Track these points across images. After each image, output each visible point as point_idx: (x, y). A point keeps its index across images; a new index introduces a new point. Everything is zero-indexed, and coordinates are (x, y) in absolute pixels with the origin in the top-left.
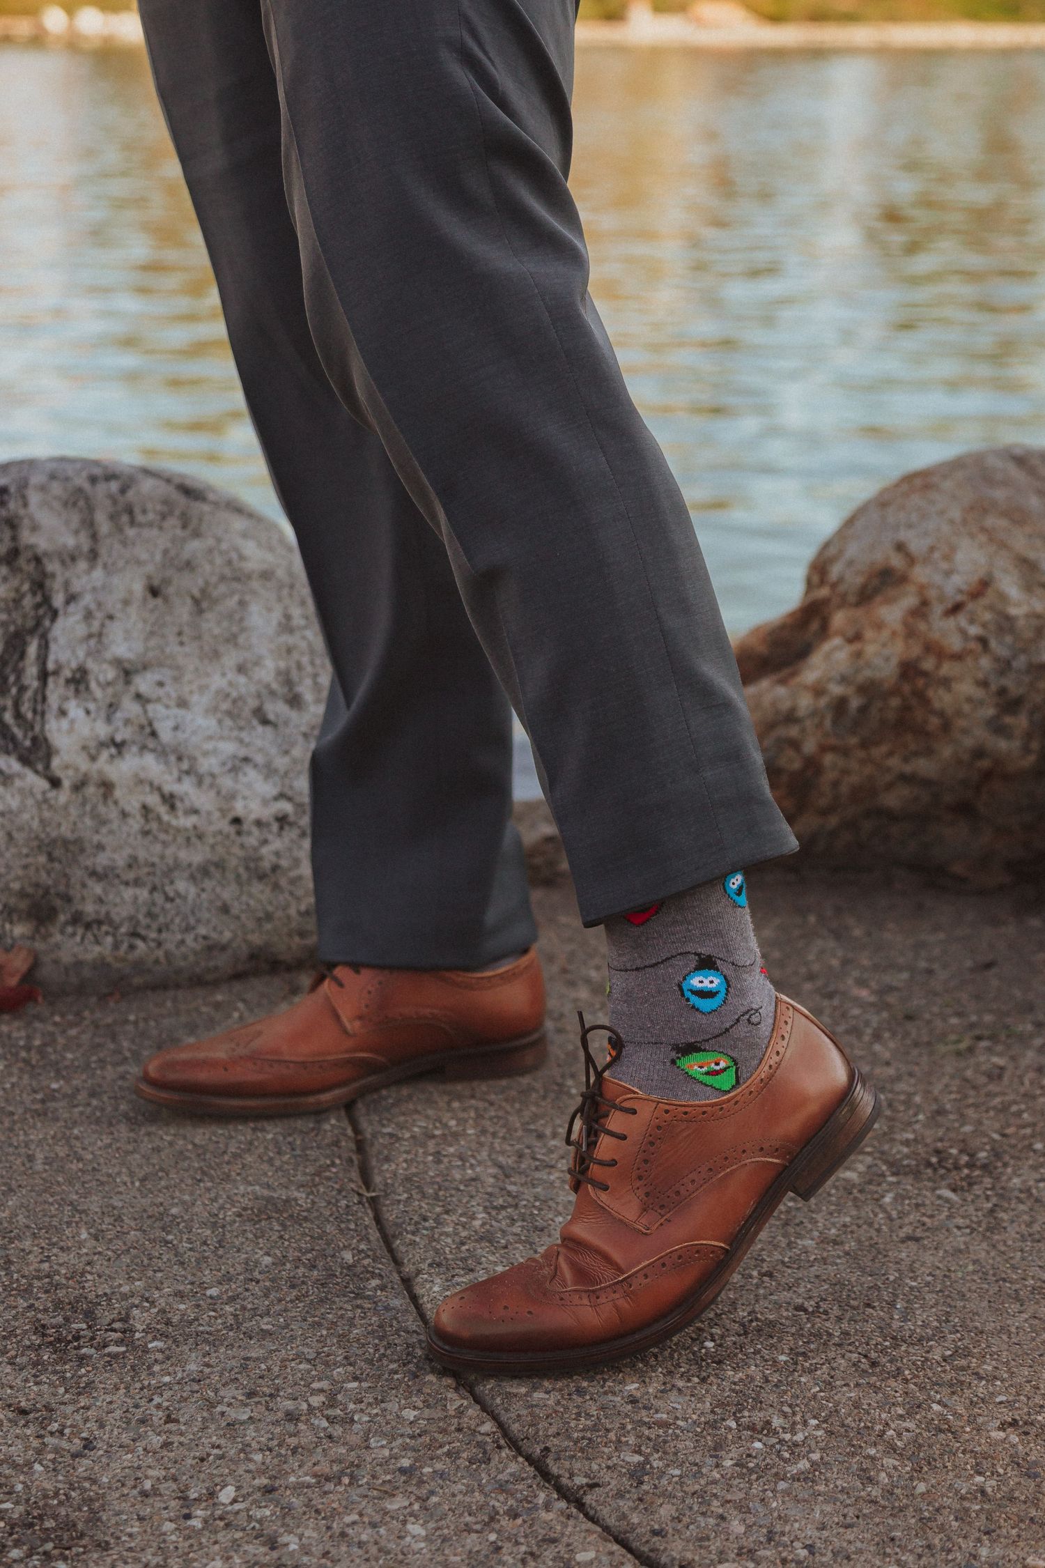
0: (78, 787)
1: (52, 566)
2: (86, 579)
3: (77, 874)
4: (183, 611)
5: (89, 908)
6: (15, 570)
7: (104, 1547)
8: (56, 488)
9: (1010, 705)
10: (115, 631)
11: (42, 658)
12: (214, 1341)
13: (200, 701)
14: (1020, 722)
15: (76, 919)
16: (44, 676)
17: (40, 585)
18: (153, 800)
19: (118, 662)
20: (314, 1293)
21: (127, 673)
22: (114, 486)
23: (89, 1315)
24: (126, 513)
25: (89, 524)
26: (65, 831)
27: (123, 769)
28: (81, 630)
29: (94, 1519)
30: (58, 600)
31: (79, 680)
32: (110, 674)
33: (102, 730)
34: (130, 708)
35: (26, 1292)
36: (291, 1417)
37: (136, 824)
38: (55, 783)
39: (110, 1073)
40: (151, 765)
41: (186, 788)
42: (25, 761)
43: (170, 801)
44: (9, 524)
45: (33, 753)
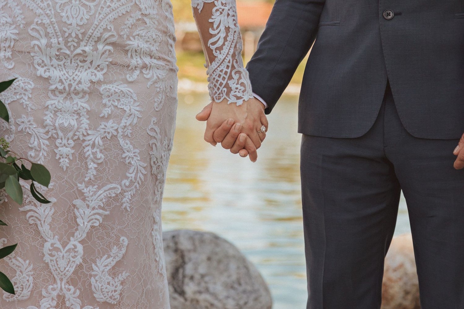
0: (191, 301)
1: (186, 254)
2: (193, 256)
4: (215, 264)
6: (177, 253)
8: (187, 236)
9: (407, 293)
10: (200, 267)
11: (183, 273)
13: (219, 283)
14: (410, 297)
16: (184, 277)
17: (183, 257)
18: (208, 305)
19: (201, 274)
21: (203, 276)
22: (199, 236)
24: (202, 241)
25: (194, 244)
27: (201, 297)
28: (192, 268)
30: (187, 261)
32: (198, 276)
33: (197, 289)
38: (186, 300)
41: (216, 303)
42: (180, 295)
43: (212, 305)
44: (176, 243)
45: (182, 293)
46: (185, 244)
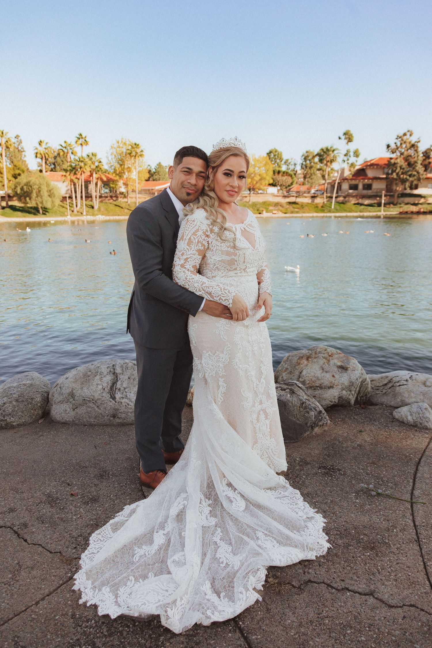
0: (118, 403)
1: (118, 375)
2: (122, 376)
3: (118, 412)
4: (132, 381)
5: (119, 416)
6: (114, 375)
7: (98, 502)
8: (120, 365)
10: (124, 383)
11: (116, 387)
12: (117, 476)
13: (133, 392)
15: (118, 417)
16: (116, 389)
17: (117, 377)
18: (126, 404)
19: (124, 387)
20: (129, 470)
21: (125, 389)
22: (126, 364)
23: (106, 472)
24: (127, 368)
26: (117, 408)
27: (123, 401)
28: (120, 383)
29: (98, 498)
30: (118, 379)
31: (119, 390)
32: (123, 389)
33: (121, 396)
34: (125, 393)
35: (100, 469)
36: (122, 486)
37: (124, 407)
38: (116, 402)
39: (118, 438)
40: (126, 400)
41: (130, 403)
42: (113, 399)
43: (128, 404)
44: (114, 369)
45: (114, 398)
46: (118, 370)
